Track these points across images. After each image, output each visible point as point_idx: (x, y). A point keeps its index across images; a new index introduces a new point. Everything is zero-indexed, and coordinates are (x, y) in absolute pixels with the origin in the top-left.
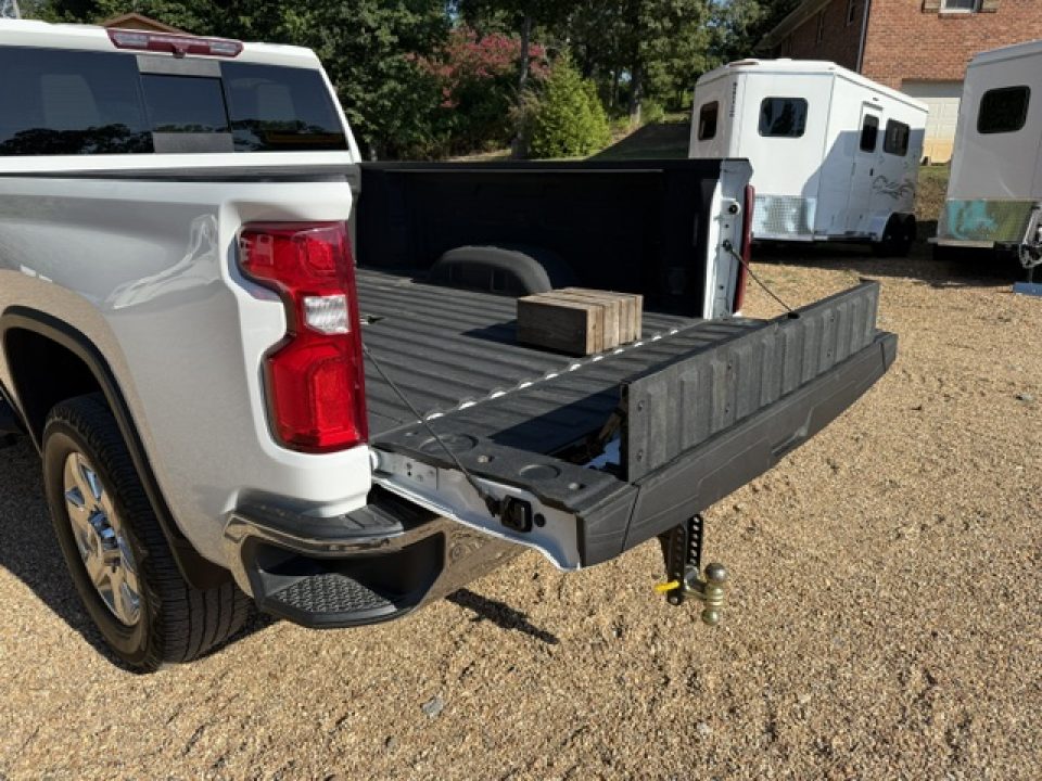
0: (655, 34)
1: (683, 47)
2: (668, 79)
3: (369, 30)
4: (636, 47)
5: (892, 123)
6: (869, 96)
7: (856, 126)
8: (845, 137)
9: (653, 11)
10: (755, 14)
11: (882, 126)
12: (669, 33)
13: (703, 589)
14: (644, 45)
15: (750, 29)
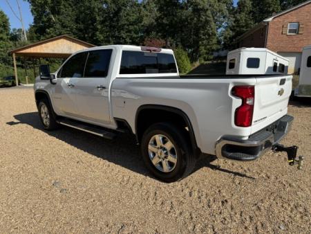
0: (203, 39)
1: (211, 43)
2: (205, 51)
3: (123, 38)
4: (198, 42)
5: (280, 64)
6: (275, 57)
7: (272, 65)
8: (269, 68)
9: (203, 34)
10: (231, 34)
11: (278, 65)
12: (207, 39)
13: (299, 162)
14: (200, 43)
15: (230, 38)
